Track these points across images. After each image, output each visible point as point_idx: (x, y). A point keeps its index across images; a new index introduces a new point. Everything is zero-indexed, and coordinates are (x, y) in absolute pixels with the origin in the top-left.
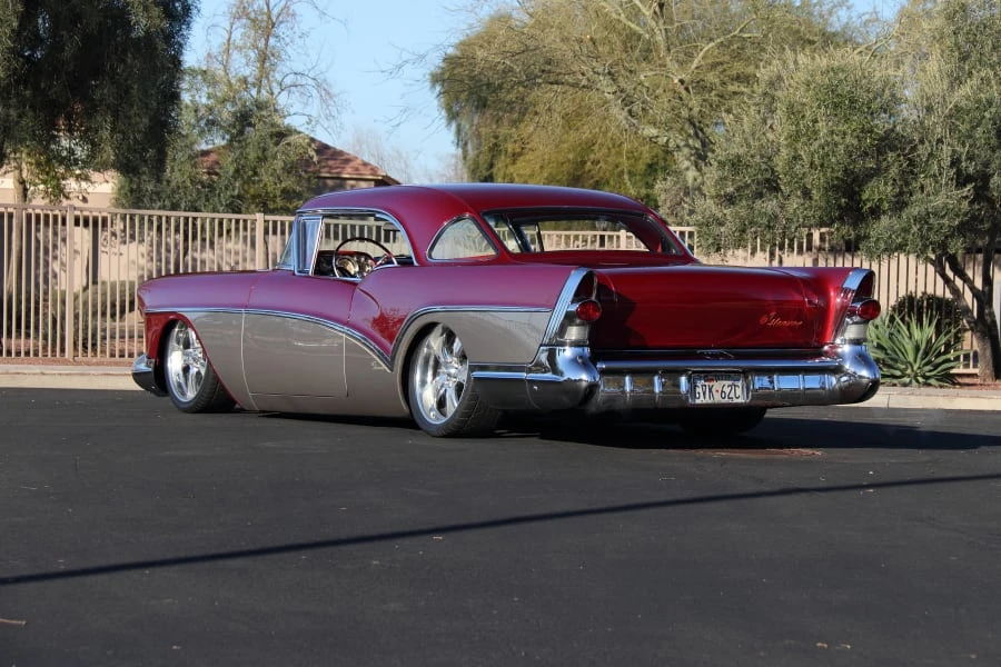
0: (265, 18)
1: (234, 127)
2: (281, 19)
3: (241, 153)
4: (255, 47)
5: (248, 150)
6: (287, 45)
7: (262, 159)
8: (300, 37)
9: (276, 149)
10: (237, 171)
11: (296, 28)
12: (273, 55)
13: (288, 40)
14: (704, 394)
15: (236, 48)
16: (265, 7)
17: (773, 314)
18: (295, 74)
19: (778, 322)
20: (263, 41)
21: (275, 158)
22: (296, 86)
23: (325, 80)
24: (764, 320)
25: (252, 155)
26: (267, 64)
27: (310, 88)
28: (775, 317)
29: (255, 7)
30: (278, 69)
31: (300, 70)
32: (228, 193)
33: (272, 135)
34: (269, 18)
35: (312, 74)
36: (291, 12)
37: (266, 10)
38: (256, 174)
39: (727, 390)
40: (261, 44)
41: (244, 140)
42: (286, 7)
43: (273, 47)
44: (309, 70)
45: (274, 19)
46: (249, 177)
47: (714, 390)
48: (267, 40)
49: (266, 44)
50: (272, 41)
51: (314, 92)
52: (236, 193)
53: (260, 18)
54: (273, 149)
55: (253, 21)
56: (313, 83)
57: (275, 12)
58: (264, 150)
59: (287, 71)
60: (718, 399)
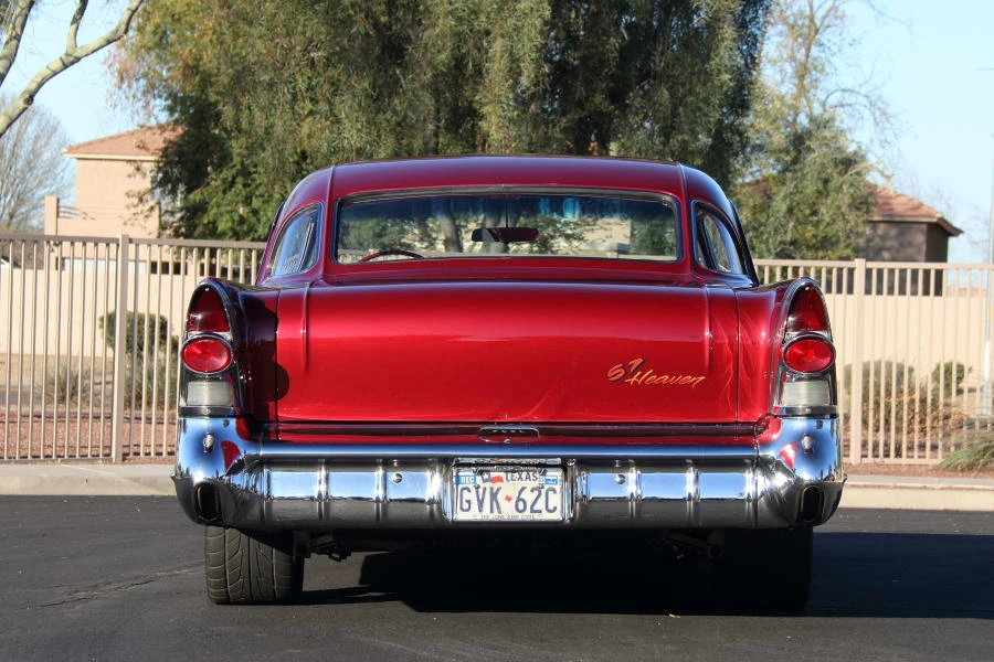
0: (807, 22)
1: (788, 153)
2: (826, 23)
3: (796, 187)
4: (792, 58)
5: (805, 182)
6: (833, 55)
7: (822, 194)
8: (851, 45)
9: (841, 180)
10: (790, 211)
11: (845, 34)
12: (815, 68)
13: (834, 49)
14: (481, 503)
15: (769, 61)
16: (808, 9)
17: (638, 362)
18: (844, 90)
19: (650, 377)
20: (803, 50)
21: (839, 189)
22: (842, 106)
23: (880, 98)
24: (616, 373)
25: (811, 187)
26: (807, 81)
27: (861, 108)
28: (643, 368)
29: (795, 9)
30: (821, 85)
31: (849, 86)
32: (779, 238)
33: (836, 163)
34: (812, 20)
35: (864, 90)
36: (839, 13)
37: (808, 13)
38: (814, 213)
39: (529, 497)
40: (801, 56)
41: (801, 170)
42: (834, 8)
43: (815, 59)
44: (861, 86)
45: (818, 23)
46: (806, 217)
47: (501, 497)
48: (808, 50)
49: (807, 56)
50: (815, 51)
51: (867, 114)
52: (788, 238)
53: (800, 23)
54: (836, 180)
55: (792, 27)
56: (865, 101)
57: (819, 14)
58: (826, 182)
59: (832, 88)
60: (508, 512)
